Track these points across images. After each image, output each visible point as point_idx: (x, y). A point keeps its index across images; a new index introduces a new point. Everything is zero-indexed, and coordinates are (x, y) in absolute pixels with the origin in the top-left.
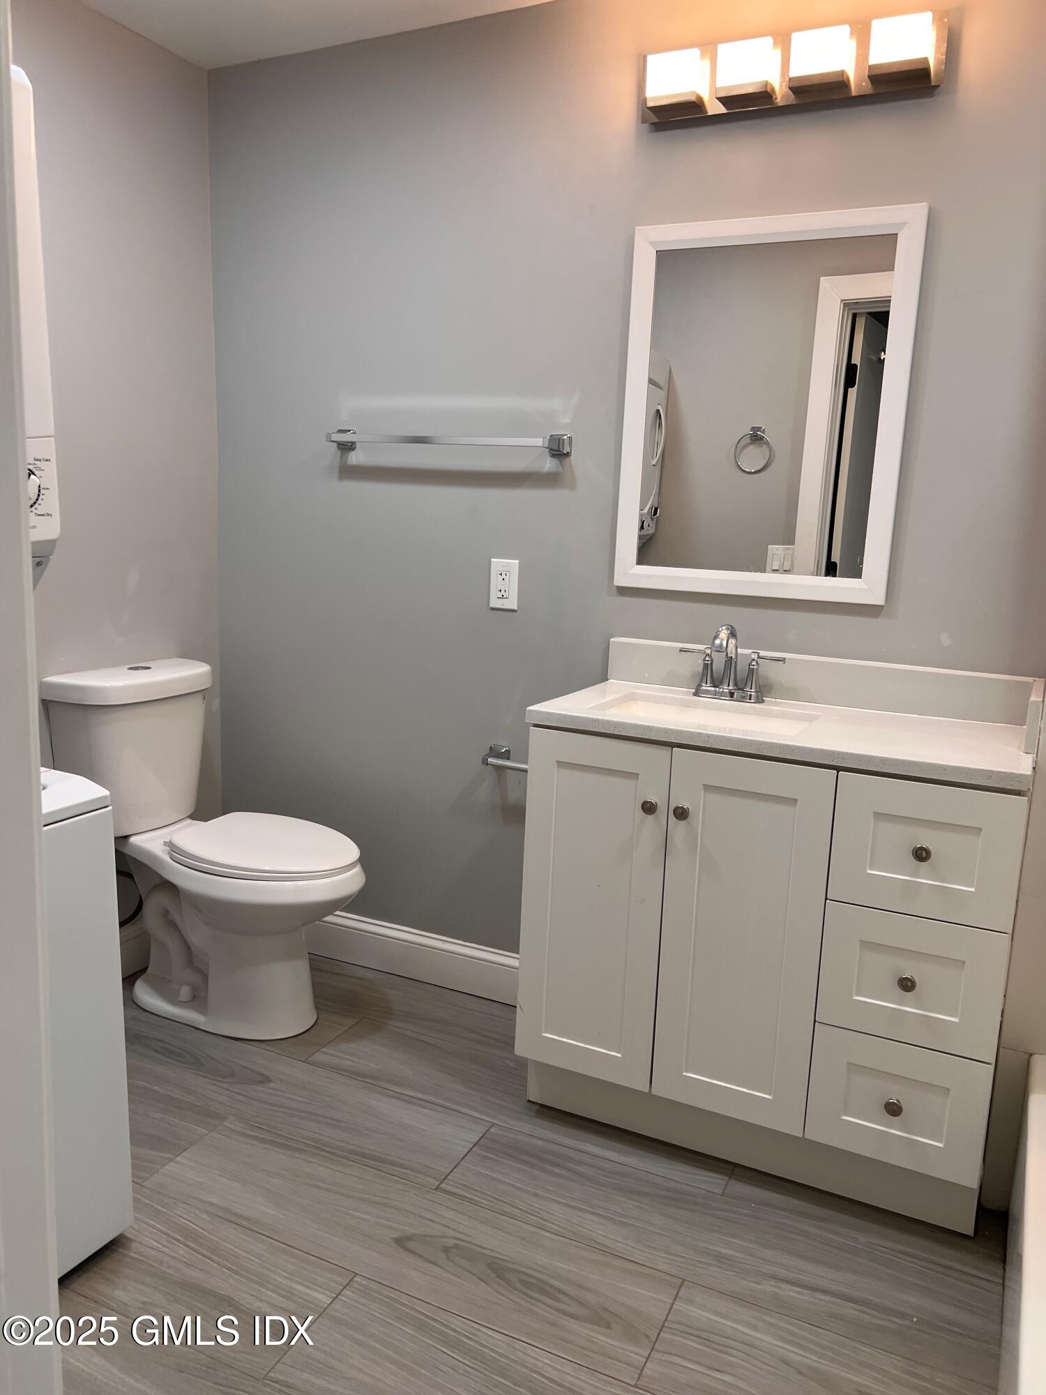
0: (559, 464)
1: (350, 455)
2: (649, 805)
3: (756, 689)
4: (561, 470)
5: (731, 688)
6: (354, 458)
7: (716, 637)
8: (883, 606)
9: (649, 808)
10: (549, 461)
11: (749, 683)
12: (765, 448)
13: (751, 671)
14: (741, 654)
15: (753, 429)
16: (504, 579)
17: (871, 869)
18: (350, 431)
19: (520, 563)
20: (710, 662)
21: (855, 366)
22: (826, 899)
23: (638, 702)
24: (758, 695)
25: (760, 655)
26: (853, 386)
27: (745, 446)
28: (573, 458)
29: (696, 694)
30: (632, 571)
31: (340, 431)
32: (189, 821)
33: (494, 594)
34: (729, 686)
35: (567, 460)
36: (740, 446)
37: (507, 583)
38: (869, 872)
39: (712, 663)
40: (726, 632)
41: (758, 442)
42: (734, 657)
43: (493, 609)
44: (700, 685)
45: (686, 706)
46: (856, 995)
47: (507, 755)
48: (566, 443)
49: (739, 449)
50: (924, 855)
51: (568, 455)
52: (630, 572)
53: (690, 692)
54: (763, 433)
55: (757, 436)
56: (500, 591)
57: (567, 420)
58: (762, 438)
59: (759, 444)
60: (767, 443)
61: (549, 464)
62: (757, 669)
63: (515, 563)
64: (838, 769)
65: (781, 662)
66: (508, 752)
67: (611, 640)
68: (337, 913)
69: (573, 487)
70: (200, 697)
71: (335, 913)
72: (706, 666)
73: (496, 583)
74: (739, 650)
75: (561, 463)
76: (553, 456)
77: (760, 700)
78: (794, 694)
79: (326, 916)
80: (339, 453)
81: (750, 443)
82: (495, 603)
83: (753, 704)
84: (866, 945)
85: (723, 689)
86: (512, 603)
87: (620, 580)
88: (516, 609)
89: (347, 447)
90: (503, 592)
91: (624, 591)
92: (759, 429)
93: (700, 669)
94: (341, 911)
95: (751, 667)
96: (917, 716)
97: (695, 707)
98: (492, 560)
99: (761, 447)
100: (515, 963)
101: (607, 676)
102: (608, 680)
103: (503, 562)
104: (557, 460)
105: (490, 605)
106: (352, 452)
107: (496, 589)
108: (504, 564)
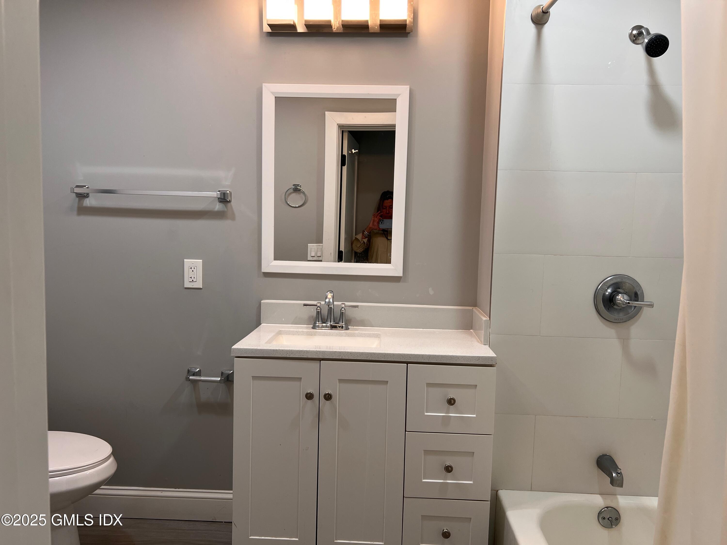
0: (224, 206)
1: (85, 200)
2: (309, 395)
3: (345, 322)
4: (226, 210)
5: (332, 323)
6: (88, 202)
7: (326, 298)
8: (401, 277)
9: (309, 396)
10: (218, 205)
11: (341, 320)
12: (302, 195)
13: (342, 314)
14: (336, 305)
15: (294, 185)
16: (193, 271)
17: (426, 413)
18: (85, 186)
19: (203, 261)
20: (320, 310)
21: (345, 155)
22: (406, 431)
24: (346, 326)
25: (346, 304)
26: (344, 165)
27: (291, 194)
28: (233, 203)
29: (314, 328)
30: (272, 264)
31: (77, 186)
33: (186, 279)
34: (331, 322)
35: (229, 204)
36: (287, 193)
37: (196, 272)
38: (426, 414)
39: (321, 311)
40: (330, 294)
41: (298, 192)
42: (332, 307)
43: (186, 288)
44: (315, 323)
45: (310, 335)
46: (424, 479)
47: (198, 374)
48: (229, 195)
49: (287, 194)
50: (452, 402)
51: (230, 202)
52: (270, 264)
53: (310, 327)
54: (300, 187)
55: (297, 189)
56: (191, 278)
57: (228, 183)
58: (300, 190)
59: (298, 193)
60: (304, 193)
61: (218, 207)
62: (345, 313)
63: (200, 261)
64: (407, 363)
65: (357, 308)
66: (200, 371)
67: (262, 301)
68: (102, 487)
69: (233, 219)
71: (100, 488)
72: (318, 313)
73: (188, 273)
74: (334, 302)
75: (226, 206)
76: (220, 202)
77: (347, 329)
78: (362, 323)
79: (94, 491)
80: (77, 199)
81: (293, 192)
82: (187, 285)
83: (344, 331)
84: (427, 452)
85: (327, 324)
86: (199, 284)
87: (265, 269)
88: (202, 288)
89: (82, 196)
91: (267, 275)
92: (298, 185)
93: (315, 314)
94: (104, 485)
95: (342, 311)
96: (422, 329)
97: (315, 335)
98: (185, 260)
99: (300, 194)
100: (231, 496)
101: (260, 322)
102: (261, 324)
103: (193, 261)
104: (223, 204)
105: (184, 286)
106: (86, 199)
107: (189, 276)
108: (193, 262)
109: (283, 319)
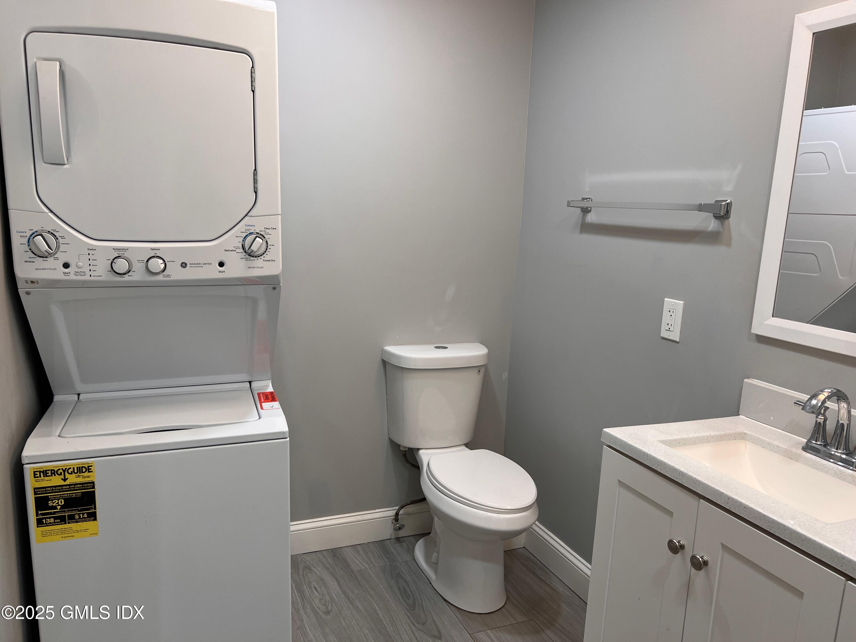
0: (720, 224)
1: (588, 215)
4: (721, 230)
6: (591, 218)
10: (713, 221)
16: (671, 316)
18: (590, 199)
19: (685, 305)
20: (822, 420)
23: (747, 442)
28: (731, 219)
29: (805, 449)
30: (768, 322)
31: (583, 199)
32: (464, 447)
33: (664, 327)
35: (726, 222)
37: (674, 318)
43: (662, 338)
44: (810, 442)
45: (790, 457)
48: (728, 207)
51: (727, 217)
53: (800, 446)
56: (668, 325)
57: (729, 188)
61: (712, 225)
63: (680, 303)
67: (746, 380)
69: (729, 244)
70: (476, 370)
72: (818, 424)
73: (666, 318)
75: (722, 224)
76: (717, 217)
80: (582, 215)
82: (664, 334)
85: (830, 450)
86: (675, 336)
87: (757, 329)
88: (678, 340)
89: (586, 211)
90: (670, 326)
91: (762, 339)
98: (666, 299)
101: (739, 413)
102: (739, 415)
103: (673, 302)
104: (719, 221)
105: (660, 335)
106: (589, 213)
107: (666, 323)
108: (673, 304)
109: (772, 418)
